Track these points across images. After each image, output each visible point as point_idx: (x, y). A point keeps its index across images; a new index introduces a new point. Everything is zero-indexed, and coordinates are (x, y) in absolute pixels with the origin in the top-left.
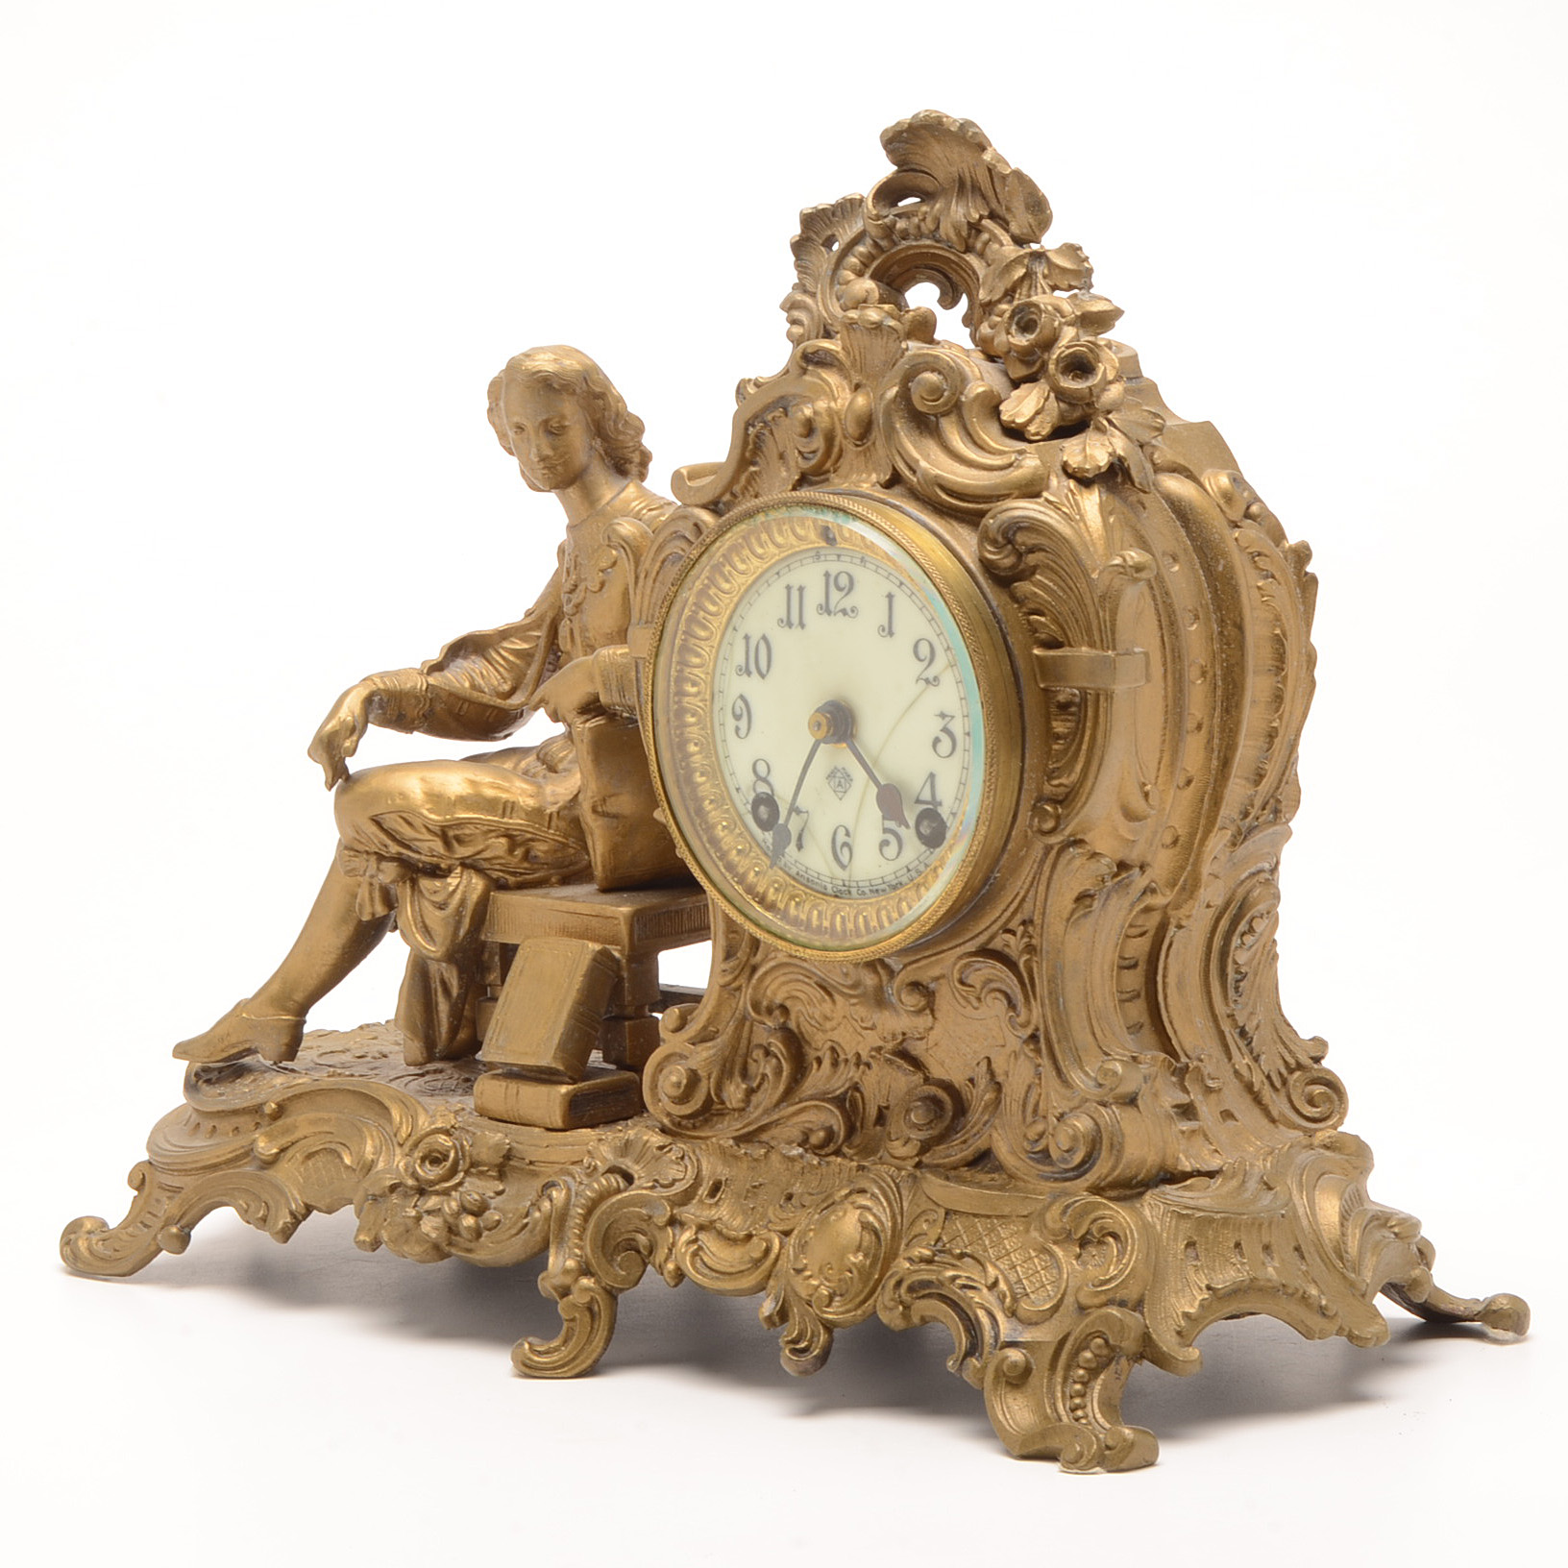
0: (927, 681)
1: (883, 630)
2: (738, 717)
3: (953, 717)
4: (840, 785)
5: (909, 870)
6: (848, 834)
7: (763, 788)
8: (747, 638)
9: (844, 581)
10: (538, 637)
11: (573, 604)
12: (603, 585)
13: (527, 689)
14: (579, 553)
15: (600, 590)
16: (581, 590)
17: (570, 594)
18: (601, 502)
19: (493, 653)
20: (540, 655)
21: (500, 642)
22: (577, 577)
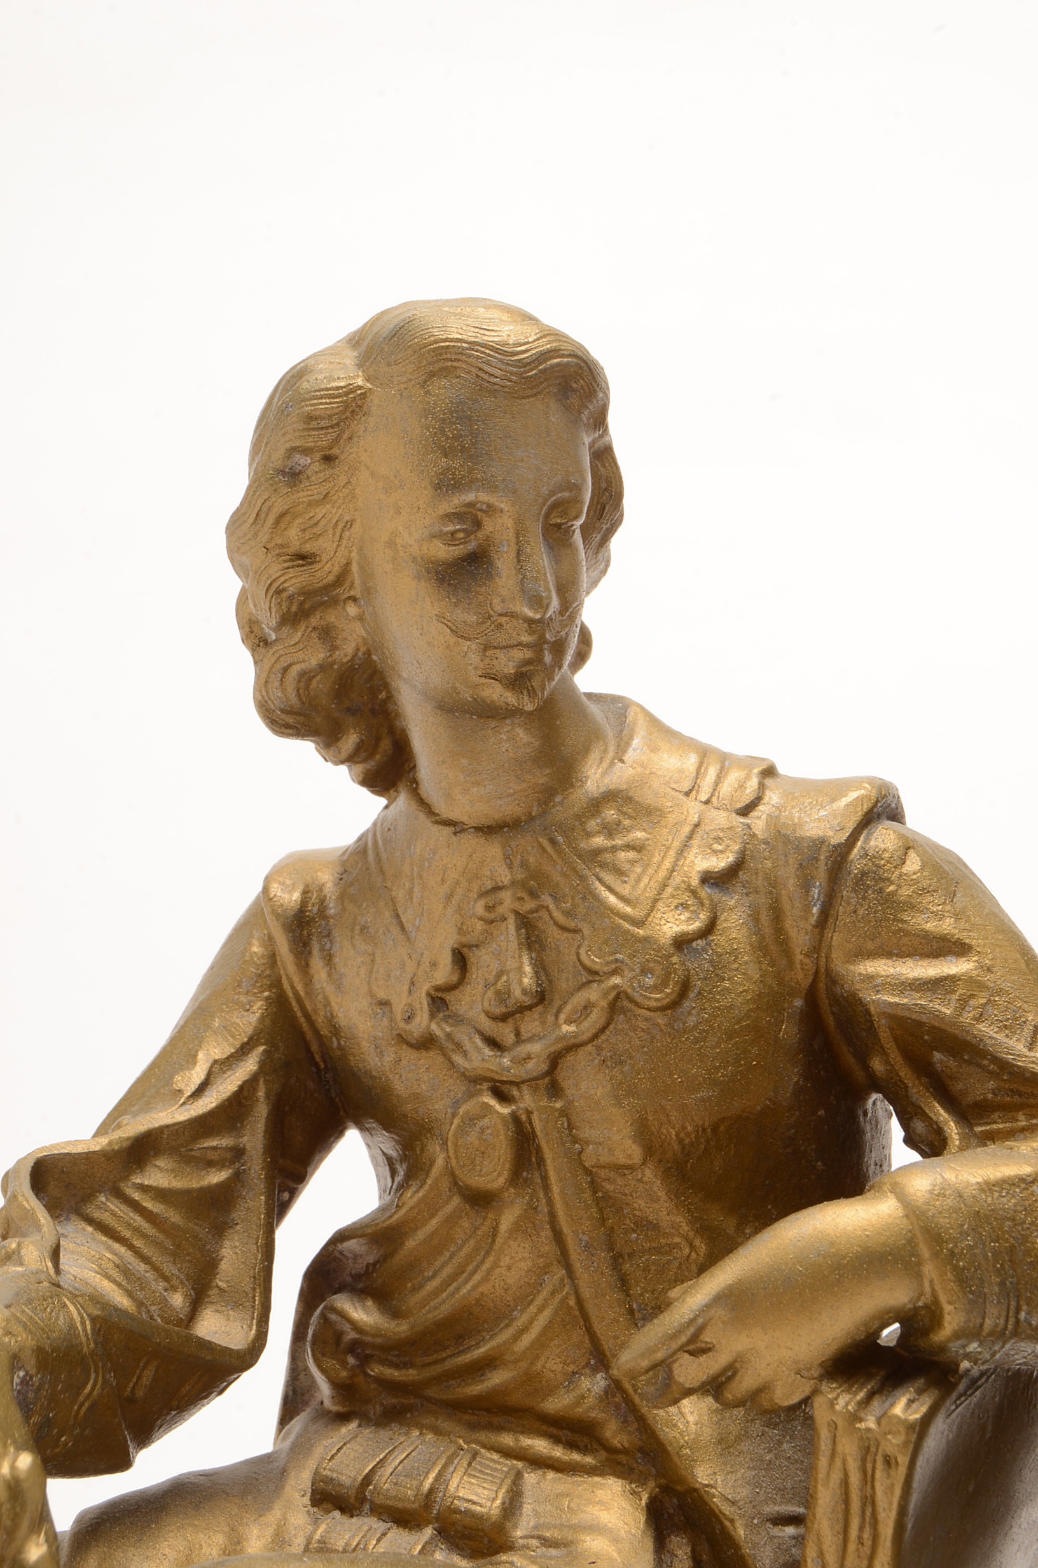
10: (238, 1153)
11: (535, 1048)
12: (685, 988)
13: (233, 1300)
14: (547, 900)
15: (675, 1004)
16: (587, 1007)
17: (503, 1018)
18: (594, 755)
19: (115, 1206)
20: (255, 1201)
21: (126, 1178)
22: (540, 968)
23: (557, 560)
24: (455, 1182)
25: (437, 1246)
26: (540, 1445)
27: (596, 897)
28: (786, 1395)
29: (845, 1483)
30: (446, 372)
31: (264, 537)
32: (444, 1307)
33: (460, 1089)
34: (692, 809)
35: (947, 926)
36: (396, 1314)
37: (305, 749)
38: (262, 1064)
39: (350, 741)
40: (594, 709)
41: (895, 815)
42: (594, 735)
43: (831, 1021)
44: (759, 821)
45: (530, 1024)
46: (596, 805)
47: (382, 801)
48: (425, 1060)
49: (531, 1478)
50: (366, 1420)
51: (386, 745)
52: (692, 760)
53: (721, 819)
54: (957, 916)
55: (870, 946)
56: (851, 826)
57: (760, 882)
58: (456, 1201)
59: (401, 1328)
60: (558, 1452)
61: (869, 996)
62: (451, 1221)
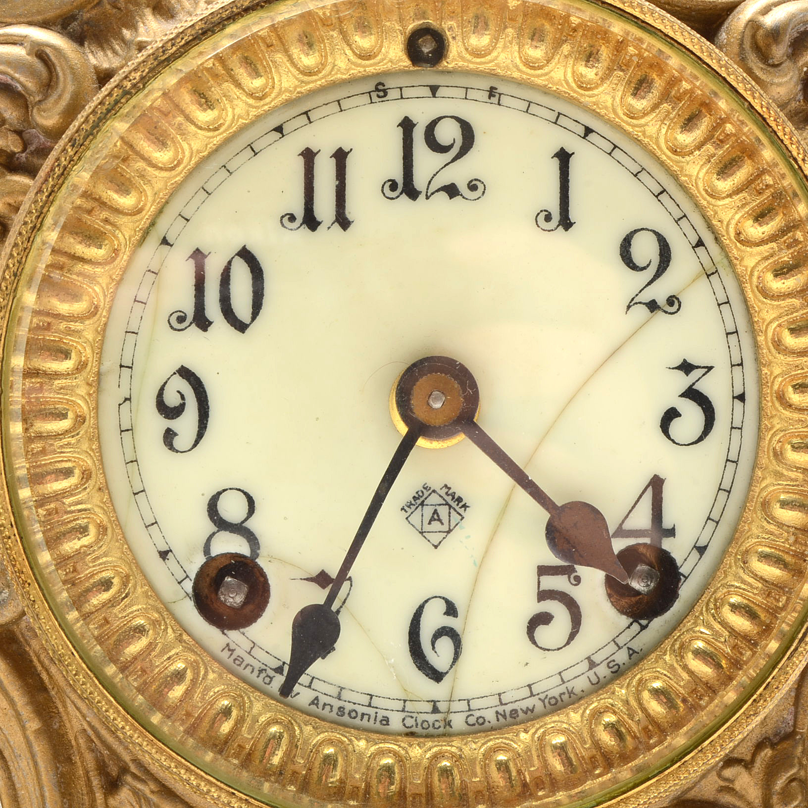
0: (653, 306)
1: (548, 218)
2: (171, 412)
3: (710, 368)
4: (435, 517)
5: (592, 665)
6: (451, 610)
7: (230, 545)
8: (198, 256)
9: (448, 133)
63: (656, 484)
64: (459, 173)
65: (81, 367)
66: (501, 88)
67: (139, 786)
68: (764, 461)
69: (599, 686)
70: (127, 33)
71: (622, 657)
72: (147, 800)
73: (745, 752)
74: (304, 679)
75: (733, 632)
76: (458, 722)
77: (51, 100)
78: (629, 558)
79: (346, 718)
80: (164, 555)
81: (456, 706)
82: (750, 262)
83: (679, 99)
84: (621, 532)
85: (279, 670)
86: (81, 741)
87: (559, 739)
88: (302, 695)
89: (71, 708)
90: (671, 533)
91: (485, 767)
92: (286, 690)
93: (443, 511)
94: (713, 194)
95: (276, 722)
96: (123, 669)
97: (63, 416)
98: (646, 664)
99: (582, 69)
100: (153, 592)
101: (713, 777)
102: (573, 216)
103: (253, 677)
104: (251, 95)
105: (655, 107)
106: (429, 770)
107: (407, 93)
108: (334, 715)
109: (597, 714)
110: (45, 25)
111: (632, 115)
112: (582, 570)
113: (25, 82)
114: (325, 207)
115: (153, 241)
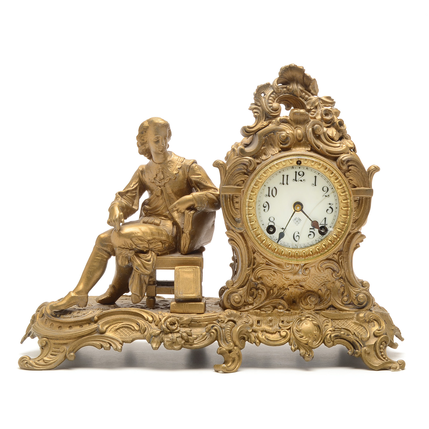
0: (326, 196)
1: (313, 185)
2: (265, 207)
3: (333, 204)
5: (316, 241)
6: (299, 233)
7: (271, 224)
8: (269, 188)
9: (301, 173)
10: (136, 192)
11: (163, 183)
12: (176, 178)
13: (136, 205)
14: (164, 170)
15: (175, 179)
16: (168, 179)
17: (160, 180)
18: (169, 157)
19: (125, 197)
20: (138, 197)
21: (126, 194)
22: (163, 176)
23: (165, 141)
24: (156, 195)
25: (154, 201)
26: (163, 218)
27: (168, 170)
28: (183, 211)
29: (187, 218)
30: (156, 125)
31: (140, 138)
32: (155, 206)
33: (156, 187)
34: (177, 162)
35: (199, 173)
36: (150, 207)
37: (143, 156)
38: (138, 184)
39: (147, 155)
40: (169, 152)
41: (196, 163)
42: (169, 155)
43: (189, 181)
44: (183, 163)
45: (162, 181)
46: (169, 162)
47: (150, 160)
48: (153, 184)
49: (162, 220)
50: (147, 216)
51: (150, 155)
52: (178, 157)
53: (180, 163)
54: (200, 172)
55: (192, 174)
56: (191, 164)
57: (183, 169)
58: (156, 196)
59: (151, 208)
60: (164, 218)
61: (192, 179)
62: (155, 198)
63: (325, 218)
64: (302, 178)
65: (254, 201)
66: (308, 168)
67: (258, 253)
68: (339, 216)
69: (317, 243)
70: (261, 157)
71: (320, 240)
72: (258, 255)
73: (336, 253)
74: (280, 241)
75: (334, 238)
76: (299, 247)
77: (251, 166)
78: (321, 228)
79: (285, 246)
80: (263, 225)
81: (298, 245)
82: (339, 191)
83: (330, 171)
84: (320, 224)
85: (277, 240)
86: (250, 247)
87: (311, 250)
88: (279, 243)
89: (249, 243)
90: (327, 225)
91: (302, 253)
92: (278, 242)
93: (298, 221)
94: (334, 183)
95: (276, 246)
96: (258, 238)
97: (251, 207)
98: (323, 241)
99: (318, 166)
100: (261, 229)
101: (332, 255)
102: (316, 184)
103: (273, 240)
104: (277, 168)
105: (327, 171)
106: (295, 253)
107: (296, 168)
108: (283, 246)
109: (316, 247)
110: (250, 156)
111: (324, 172)
112: (315, 229)
113: (247, 164)
114: (285, 182)
115: (263, 185)
